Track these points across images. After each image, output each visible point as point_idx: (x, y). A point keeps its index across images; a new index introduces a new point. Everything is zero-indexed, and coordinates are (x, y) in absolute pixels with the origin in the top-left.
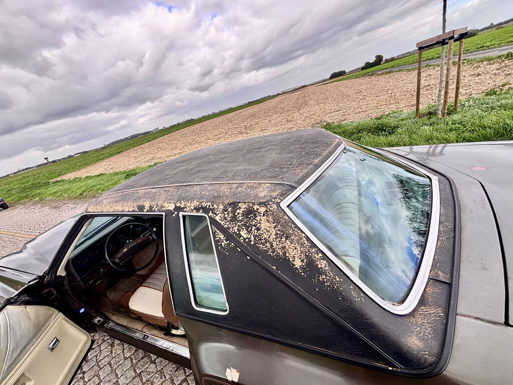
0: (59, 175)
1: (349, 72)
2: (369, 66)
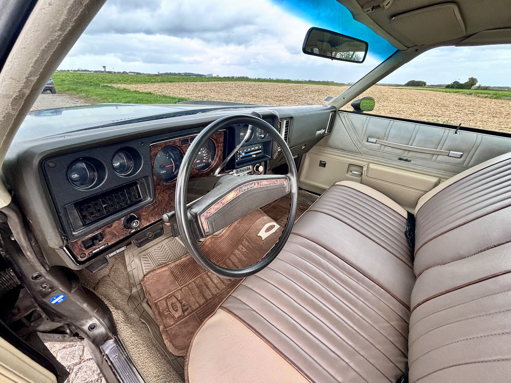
0: (111, 82)
1: (428, 86)
2: (456, 86)
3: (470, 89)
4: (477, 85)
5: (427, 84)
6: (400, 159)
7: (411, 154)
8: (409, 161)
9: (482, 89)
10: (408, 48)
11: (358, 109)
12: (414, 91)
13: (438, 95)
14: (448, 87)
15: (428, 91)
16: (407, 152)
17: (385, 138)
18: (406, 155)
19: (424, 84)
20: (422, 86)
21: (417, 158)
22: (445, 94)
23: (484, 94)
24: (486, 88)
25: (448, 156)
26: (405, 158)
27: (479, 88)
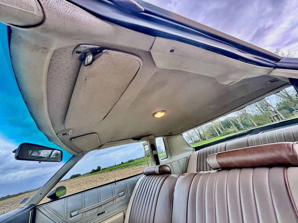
1: (82, 175)
2: (94, 172)
3: (100, 171)
4: (101, 169)
5: (81, 174)
6: (99, 215)
7: (103, 207)
8: (104, 212)
9: (104, 170)
10: (79, 153)
11: (54, 198)
12: (76, 180)
13: (89, 177)
14: (91, 173)
15: (84, 177)
16: (100, 208)
17: (83, 206)
18: (101, 210)
19: (80, 175)
20: (79, 176)
21: (107, 207)
22: (92, 176)
23: (106, 171)
24: (105, 169)
25: (119, 197)
26: (101, 212)
27: (103, 169)
